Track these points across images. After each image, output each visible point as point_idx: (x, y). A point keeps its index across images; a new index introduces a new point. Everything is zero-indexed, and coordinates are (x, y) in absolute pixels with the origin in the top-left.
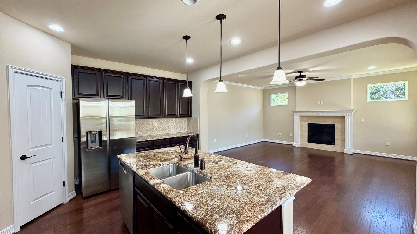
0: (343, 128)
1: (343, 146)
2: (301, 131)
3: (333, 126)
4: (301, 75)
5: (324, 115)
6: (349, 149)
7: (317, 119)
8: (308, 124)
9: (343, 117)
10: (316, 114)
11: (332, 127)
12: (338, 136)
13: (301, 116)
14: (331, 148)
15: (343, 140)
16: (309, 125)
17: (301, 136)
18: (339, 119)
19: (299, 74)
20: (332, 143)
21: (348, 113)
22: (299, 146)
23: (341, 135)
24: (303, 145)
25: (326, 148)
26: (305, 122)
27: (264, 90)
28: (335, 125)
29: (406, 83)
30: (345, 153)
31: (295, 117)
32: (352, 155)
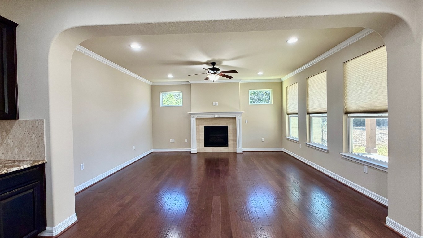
0: (235, 130)
1: (235, 146)
2: (198, 135)
3: (226, 128)
4: (213, 67)
5: (220, 117)
6: (239, 150)
7: (213, 121)
8: (204, 126)
9: (235, 118)
10: (213, 116)
12: (230, 137)
13: (197, 119)
14: (225, 149)
15: (235, 141)
16: (206, 128)
17: (198, 140)
18: (231, 121)
20: (226, 144)
21: (238, 115)
22: (196, 153)
23: (233, 136)
24: (199, 150)
25: (221, 150)
26: (202, 125)
27: (152, 86)
28: (228, 126)
29: (271, 91)
30: (237, 152)
31: (192, 119)
32: (242, 153)
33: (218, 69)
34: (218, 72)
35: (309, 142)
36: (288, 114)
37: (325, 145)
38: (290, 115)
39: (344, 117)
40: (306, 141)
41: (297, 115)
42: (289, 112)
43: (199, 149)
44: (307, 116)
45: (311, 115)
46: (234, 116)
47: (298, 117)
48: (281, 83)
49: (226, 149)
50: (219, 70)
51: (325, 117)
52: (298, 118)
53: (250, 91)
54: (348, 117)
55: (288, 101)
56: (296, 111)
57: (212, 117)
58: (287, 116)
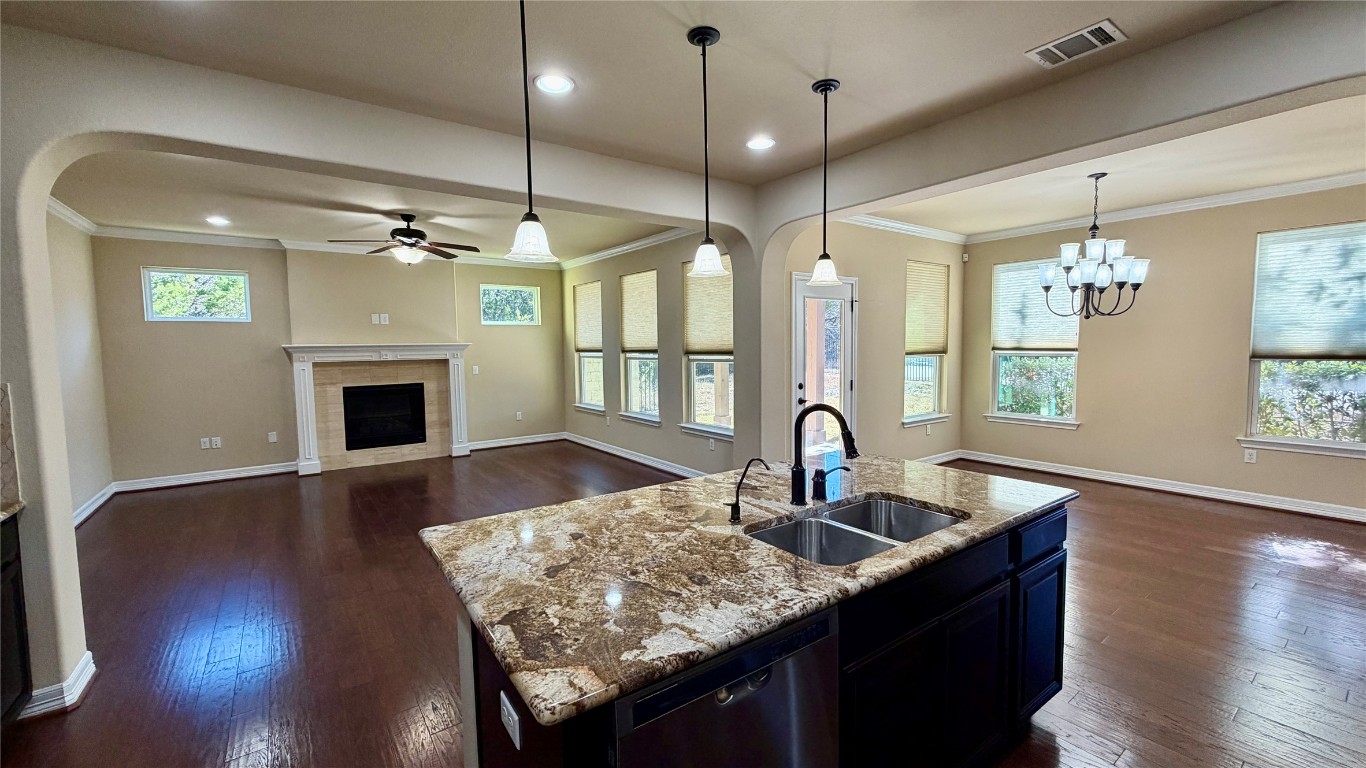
0: (445, 395)
1: (448, 439)
2: (322, 416)
3: (418, 389)
4: (408, 226)
5: (399, 358)
6: (460, 448)
7: (377, 370)
8: (344, 388)
9: (445, 362)
10: (375, 357)
11: (416, 392)
12: (431, 415)
13: (315, 365)
14: (416, 451)
15: (446, 424)
16: (349, 393)
17: (323, 434)
18: (434, 368)
19: (403, 224)
20: (417, 434)
21: (455, 352)
22: (319, 472)
23: (440, 411)
24: (329, 462)
25: (403, 455)
26: (335, 384)
27: (92, 238)
28: (422, 384)
29: (536, 291)
30: (454, 455)
31: (297, 366)
32: (469, 456)
33: (421, 235)
34: (424, 243)
35: (626, 411)
36: (578, 351)
37: (654, 413)
38: (582, 354)
39: (684, 360)
40: (619, 409)
41: (601, 354)
42: (582, 345)
43: (326, 459)
44: (622, 356)
45: (629, 355)
46: (441, 357)
47: (603, 357)
48: (561, 273)
49: (419, 449)
50: (425, 235)
51: (654, 359)
52: (601, 360)
53: (483, 287)
54: (689, 360)
55: (578, 319)
56: (598, 344)
57: (374, 359)
58: (576, 355)
